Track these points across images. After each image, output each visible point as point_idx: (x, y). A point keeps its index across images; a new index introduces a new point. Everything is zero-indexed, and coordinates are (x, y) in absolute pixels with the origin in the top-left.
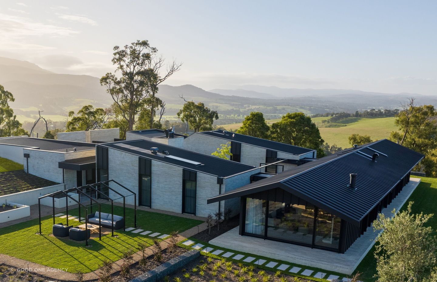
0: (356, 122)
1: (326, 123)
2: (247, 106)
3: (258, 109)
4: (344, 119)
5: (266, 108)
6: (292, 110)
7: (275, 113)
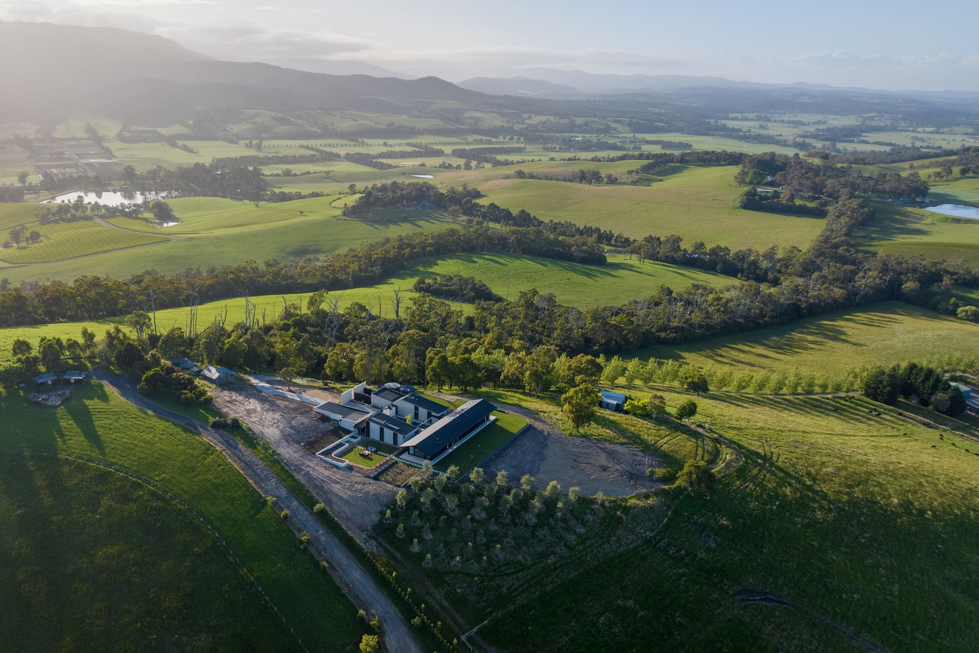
0: (679, 174)
1: (634, 174)
2: (528, 116)
3: (544, 123)
4: (662, 167)
5: (558, 122)
6: (601, 125)
7: (572, 131)
